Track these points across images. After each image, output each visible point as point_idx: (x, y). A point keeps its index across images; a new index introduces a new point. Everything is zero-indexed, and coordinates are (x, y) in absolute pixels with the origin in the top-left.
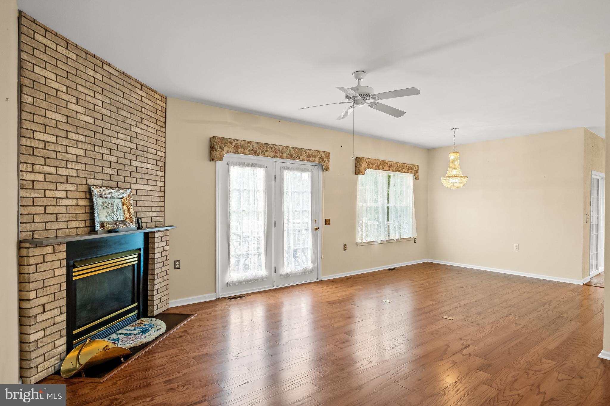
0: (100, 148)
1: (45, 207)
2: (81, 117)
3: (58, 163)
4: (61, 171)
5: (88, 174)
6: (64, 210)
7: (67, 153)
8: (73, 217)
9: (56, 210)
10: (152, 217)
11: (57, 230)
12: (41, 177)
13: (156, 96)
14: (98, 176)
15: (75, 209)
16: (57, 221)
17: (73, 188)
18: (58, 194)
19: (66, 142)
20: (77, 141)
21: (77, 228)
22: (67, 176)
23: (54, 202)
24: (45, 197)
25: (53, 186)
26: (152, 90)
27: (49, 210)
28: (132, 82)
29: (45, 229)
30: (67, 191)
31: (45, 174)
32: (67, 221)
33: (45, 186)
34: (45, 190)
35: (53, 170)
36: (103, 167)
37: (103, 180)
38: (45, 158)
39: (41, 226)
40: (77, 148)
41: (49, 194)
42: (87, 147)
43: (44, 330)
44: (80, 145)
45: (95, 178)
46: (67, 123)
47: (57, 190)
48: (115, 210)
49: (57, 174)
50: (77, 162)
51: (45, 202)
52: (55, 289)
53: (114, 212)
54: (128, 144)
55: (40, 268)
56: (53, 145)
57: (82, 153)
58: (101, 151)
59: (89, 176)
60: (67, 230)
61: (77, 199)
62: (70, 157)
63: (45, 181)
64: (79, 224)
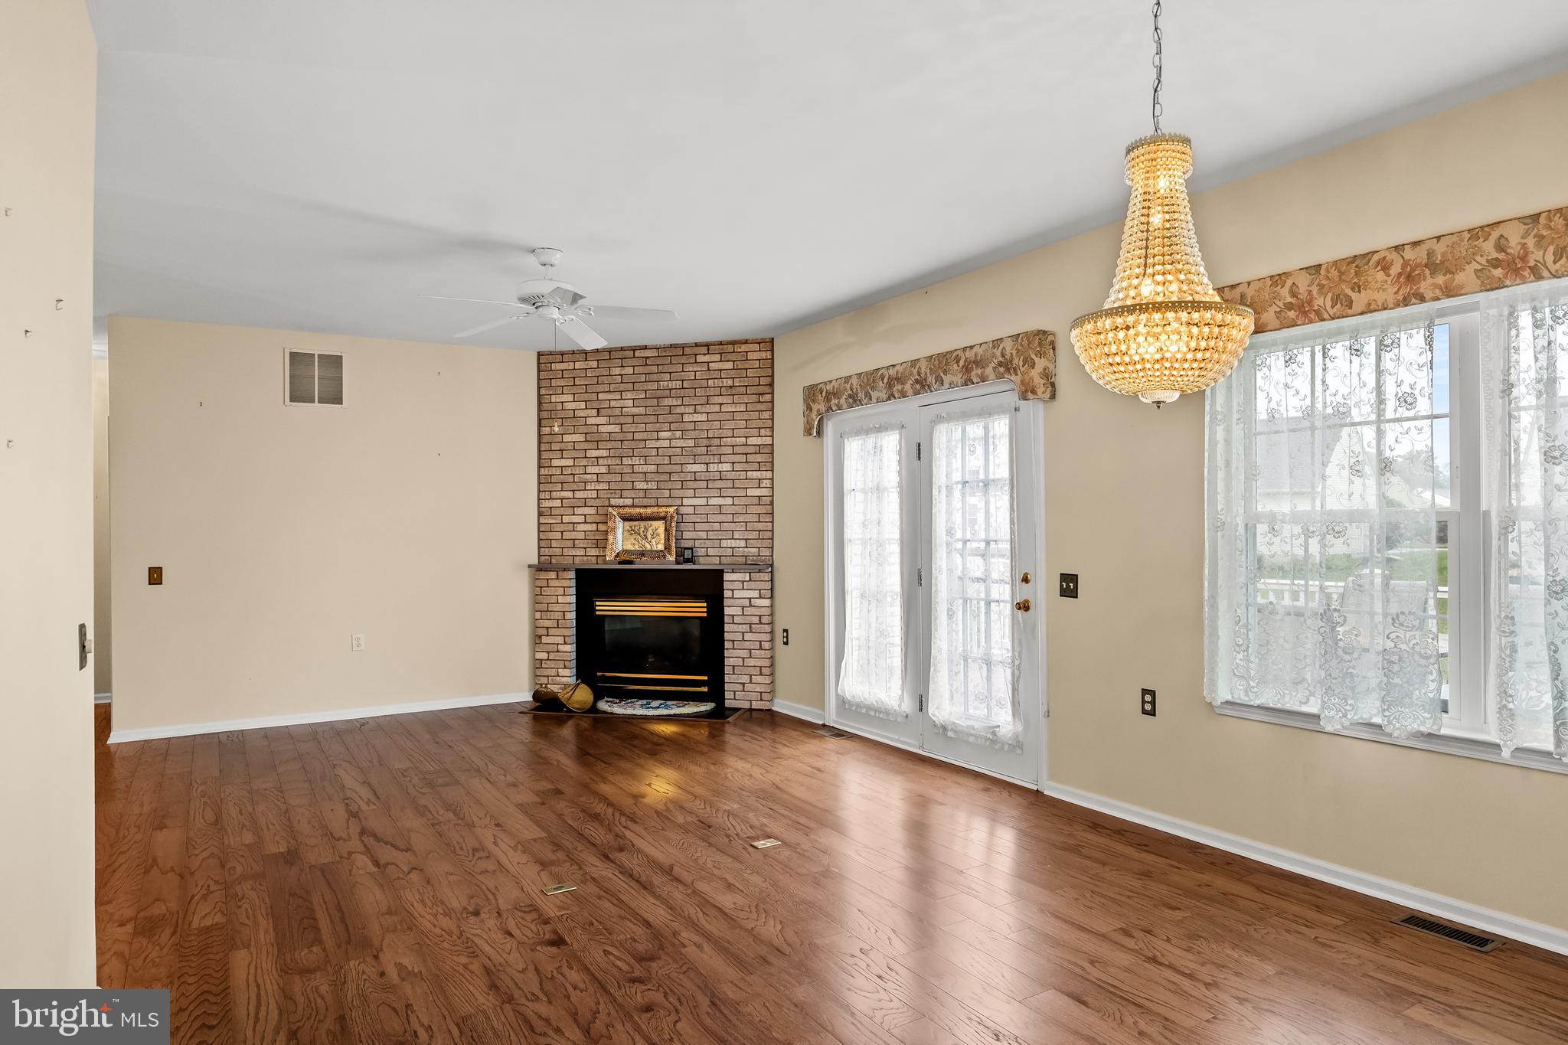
0: (629, 458)
1: (562, 532)
2: (602, 429)
3: (575, 487)
4: (578, 495)
5: (611, 493)
6: (581, 535)
7: (585, 473)
8: (592, 544)
9: (573, 535)
10: (733, 548)
11: (574, 556)
12: (558, 503)
13: (744, 348)
14: (625, 494)
15: (594, 535)
16: (574, 547)
17: (592, 511)
18: (575, 519)
19: (584, 462)
20: (597, 458)
21: (597, 556)
22: (585, 499)
23: (571, 527)
24: (562, 523)
25: (570, 511)
26: (733, 343)
27: (566, 535)
28: (687, 351)
29: (562, 555)
30: (585, 515)
31: (562, 499)
32: (585, 548)
33: (562, 511)
34: (562, 516)
35: (570, 494)
36: (633, 482)
37: (633, 498)
38: (562, 483)
39: (558, 551)
40: (598, 465)
41: (566, 519)
42: (609, 461)
43: (548, 652)
44: (601, 462)
45: (621, 497)
46: (586, 441)
47: (574, 514)
48: (649, 536)
49: (574, 498)
50: (598, 481)
51: (562, 528)
52: (558, 616)
53: (647, 538)
54: (680, 443)
55: (544, 591)
56: (570, 468)
57: (604, 470)
58: (630, 463)
59: (613, 496)
60: (585, 558)
61: (598, 523)
62: (588, 477)
63: (562, 507)
64: (599, 552)
